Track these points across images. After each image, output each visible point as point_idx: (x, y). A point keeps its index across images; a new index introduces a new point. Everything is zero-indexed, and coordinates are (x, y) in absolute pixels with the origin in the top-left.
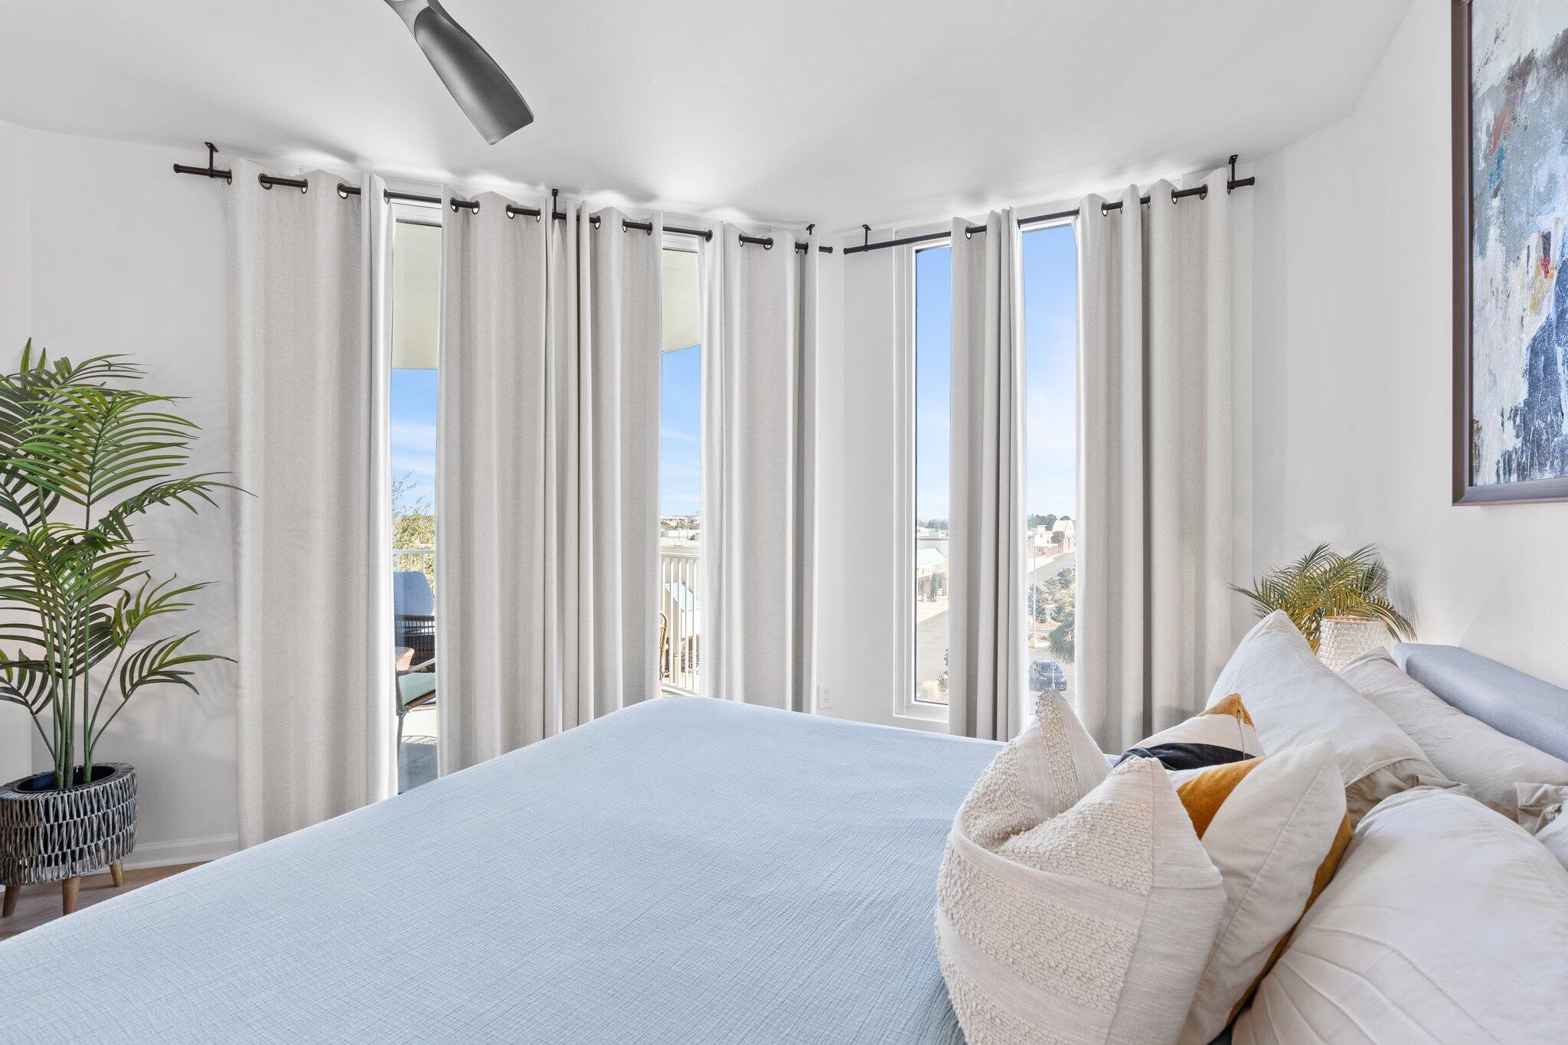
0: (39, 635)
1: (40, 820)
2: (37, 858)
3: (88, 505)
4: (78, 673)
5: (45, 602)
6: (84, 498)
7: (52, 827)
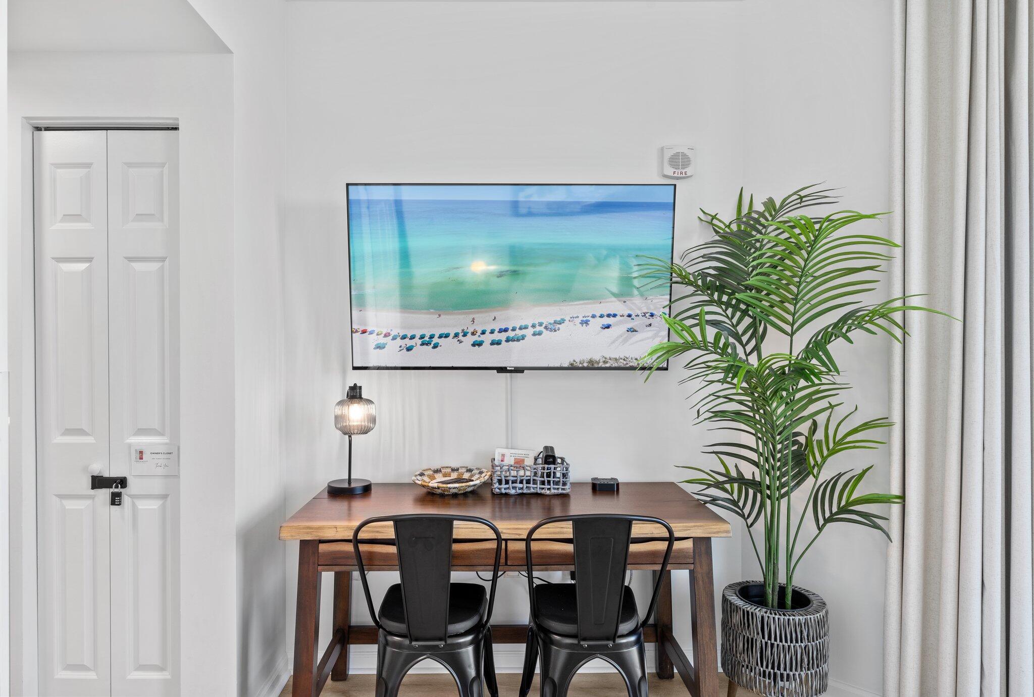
0: (754, 456)
1: (758, 634)
2: (755, 668)
3: (792, 335)
4: (783, 496)
5: (759, 427)
6: (788, 328)
7: (766, 643)
